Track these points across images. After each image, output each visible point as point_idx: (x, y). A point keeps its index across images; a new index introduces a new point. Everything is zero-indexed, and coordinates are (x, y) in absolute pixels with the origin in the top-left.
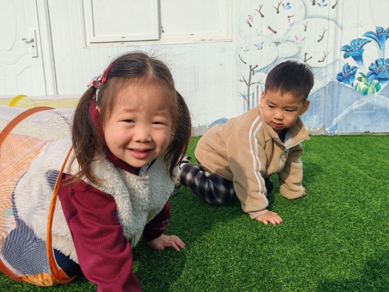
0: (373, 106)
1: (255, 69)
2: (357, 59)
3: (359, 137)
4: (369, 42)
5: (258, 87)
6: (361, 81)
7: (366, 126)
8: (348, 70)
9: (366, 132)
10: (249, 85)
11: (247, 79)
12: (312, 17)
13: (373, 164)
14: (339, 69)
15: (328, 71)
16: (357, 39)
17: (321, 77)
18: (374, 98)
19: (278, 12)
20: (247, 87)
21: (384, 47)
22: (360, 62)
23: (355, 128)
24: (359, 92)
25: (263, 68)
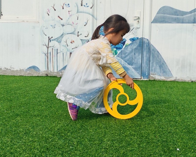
1: (51, 39)
5: (53, 49)
10: (48, 48)
11: (47, 44)
12: (81, 12)
19: (63, 8)
20: (47, 49)
25: (55, 38)
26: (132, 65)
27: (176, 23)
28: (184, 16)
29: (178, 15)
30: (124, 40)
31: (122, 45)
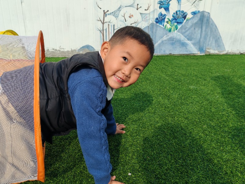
1: (107, 13)
2: (166, 9)
3: (166, 57)
5: (109, 25)
6: (168, 23)
7: (170, 51)
8: (161, 16)
9: (170, 54)
10: (103, 23)
11: (102, 20)
13: (173, 73)
14: (156, 16)
15: (150, 16)
17: (146, 20)
18: (174, 34)
20: (102, 25)
21: (181, 3)
22: (168, 12)
24: (167, 30)
25: (112, 12)
26: (191, 40)
30: (185, 14)
31: (183, 19)
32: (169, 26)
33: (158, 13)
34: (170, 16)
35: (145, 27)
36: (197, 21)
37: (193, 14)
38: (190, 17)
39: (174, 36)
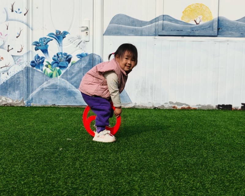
0: (57, 86)
2: (44, 51)
4: (52, 40)
6: (48, 67)
7: (53, 101)
8: (39, 59)
9: (53, 105)
12: (12, 20)
14: (32, 59)
15: (24, 59)
16: (44, 38)
17: (20, 63)
18: (57, 80)
21: (62, 44)
22: (46, 54)
23: (45, 101)
24: (47, 76)
27: (133, 36)
28: (143, 27)
29: (135, 26)
30: (69, 57)
31: (67, 62)
32: (49, 71)
33: (34, 55)
34: (49, 59)
35: (19, 71)
36: (86, 65)
37: (79, 57)
38: (76, 61)
39: (57, 83)
